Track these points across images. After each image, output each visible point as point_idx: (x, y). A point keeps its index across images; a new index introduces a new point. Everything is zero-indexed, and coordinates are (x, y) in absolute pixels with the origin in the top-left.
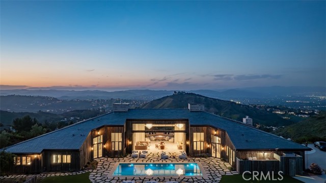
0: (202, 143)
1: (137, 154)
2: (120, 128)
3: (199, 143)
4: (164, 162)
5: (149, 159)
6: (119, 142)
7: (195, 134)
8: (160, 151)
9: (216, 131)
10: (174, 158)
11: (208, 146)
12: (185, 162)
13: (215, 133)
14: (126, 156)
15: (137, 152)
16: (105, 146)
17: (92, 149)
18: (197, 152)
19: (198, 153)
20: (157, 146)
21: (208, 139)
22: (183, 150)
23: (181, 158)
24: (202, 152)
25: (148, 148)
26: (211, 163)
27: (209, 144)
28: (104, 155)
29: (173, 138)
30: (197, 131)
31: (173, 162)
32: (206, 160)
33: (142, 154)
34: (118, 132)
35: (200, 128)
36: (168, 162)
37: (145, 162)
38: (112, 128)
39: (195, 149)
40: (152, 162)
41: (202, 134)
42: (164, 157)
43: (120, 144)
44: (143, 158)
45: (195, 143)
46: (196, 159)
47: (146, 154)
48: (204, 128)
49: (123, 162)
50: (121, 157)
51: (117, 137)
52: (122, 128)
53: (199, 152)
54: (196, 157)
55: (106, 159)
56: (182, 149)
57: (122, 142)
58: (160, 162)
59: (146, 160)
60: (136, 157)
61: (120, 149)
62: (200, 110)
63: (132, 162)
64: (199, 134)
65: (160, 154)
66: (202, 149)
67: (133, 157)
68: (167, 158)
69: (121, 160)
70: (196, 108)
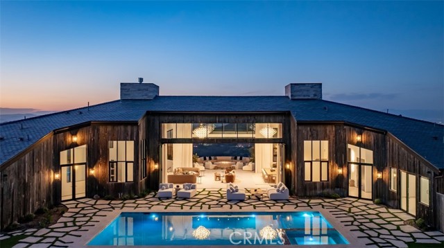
0: (324, 165)
1: (170, 190)
2: (129, 128)
3: (316, 165)
4: (236, 209)
5: (198, 202)
6: (127, 162)
7: (307, 143)
8: (225, 186)
9: (360, 134)
10: (259, 199)
11: (340, 171)
12: (287, 208)
13: (358, 138)
14: (143, 196)
15: (171, 187)
16: (92, 172)
17: (57, 176)
18: (312, 185)
19: (315, 188)
20: (218, 177)
21: (339, 155)
22: (279, 183)
23: (275, 199)
24: (323, 185)
25: (198, 179)
26: (353, 210)
27: (341, 166)
28: (89, 194)
29: (251, 164)
30: (313, 137)
31: (258, 210)
32: (338, 203)
33: (183, 190)
34: (126, 140)
35: (320, 129)
36: (244, 209)
37: (186, 209)
38: (109, 128)
39: (307, 178)
40: (205, 209)
41: (325, 144)
42: (235, 198)
43: (130, 166)
44: (185, 199)
45: (307, 165)
46: (312, 201)
47: (191, 191)
48: (328, 128)
49: (132, 210)
50: (131, 198)
51: (123, 151)
52: (135, 129)
53: (318, 186)
54: (310, 197)
55: (93, 202)
56: (274, 181)
57: (136, 163)
58: (226, 208)
59: (191, 204)
60: (168, 198)
61: (130, 178)
62: (312, 96)
63: (155, 209)
64: (316, 143)
65: (224, 192)
66: (325, 178)
67: (159, 198)
68: (242, 201)
69: (130, 203)
70: (305, 93)
